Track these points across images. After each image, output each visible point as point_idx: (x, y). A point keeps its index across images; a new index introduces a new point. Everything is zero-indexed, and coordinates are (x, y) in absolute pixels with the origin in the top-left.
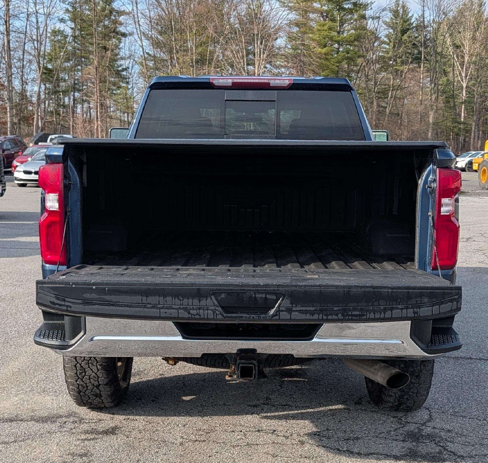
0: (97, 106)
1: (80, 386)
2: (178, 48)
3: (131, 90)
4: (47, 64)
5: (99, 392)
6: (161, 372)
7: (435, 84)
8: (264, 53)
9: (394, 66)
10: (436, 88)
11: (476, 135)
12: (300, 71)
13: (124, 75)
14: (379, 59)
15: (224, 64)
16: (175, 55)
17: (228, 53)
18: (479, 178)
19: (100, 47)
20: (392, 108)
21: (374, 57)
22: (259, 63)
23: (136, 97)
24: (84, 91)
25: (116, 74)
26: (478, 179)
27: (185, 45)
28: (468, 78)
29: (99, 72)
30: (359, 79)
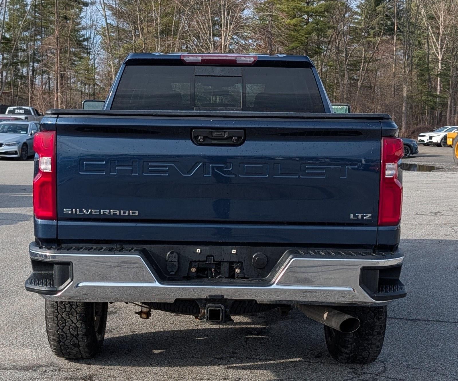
0: (57, 77)
1: (61, 336)
2: (142, 18)
3: (92, 60)
4: (5, 34)
5: (77, 342)
6: (132, 330)
7: (409, 56)
8: (231, 24)
9: (366, 37)
10: (409, 61)
11: (453, 109)
12: (269, 42)
13: (85, 45)
14: (350, 31)
15: (190, 35)
16: (139, 26)
17: (194, 23)
18: (454, 153)
19: (62, 16)
20: (364, 80)
21: (345, 28)
22: (226, 35)
23: (98, 68)
24: (44, 62)
25: (77, 44)
26: (452, 154)
27: (150, 15)
28: (443, 50)
29: (60, 42)
30: (329, 51)
